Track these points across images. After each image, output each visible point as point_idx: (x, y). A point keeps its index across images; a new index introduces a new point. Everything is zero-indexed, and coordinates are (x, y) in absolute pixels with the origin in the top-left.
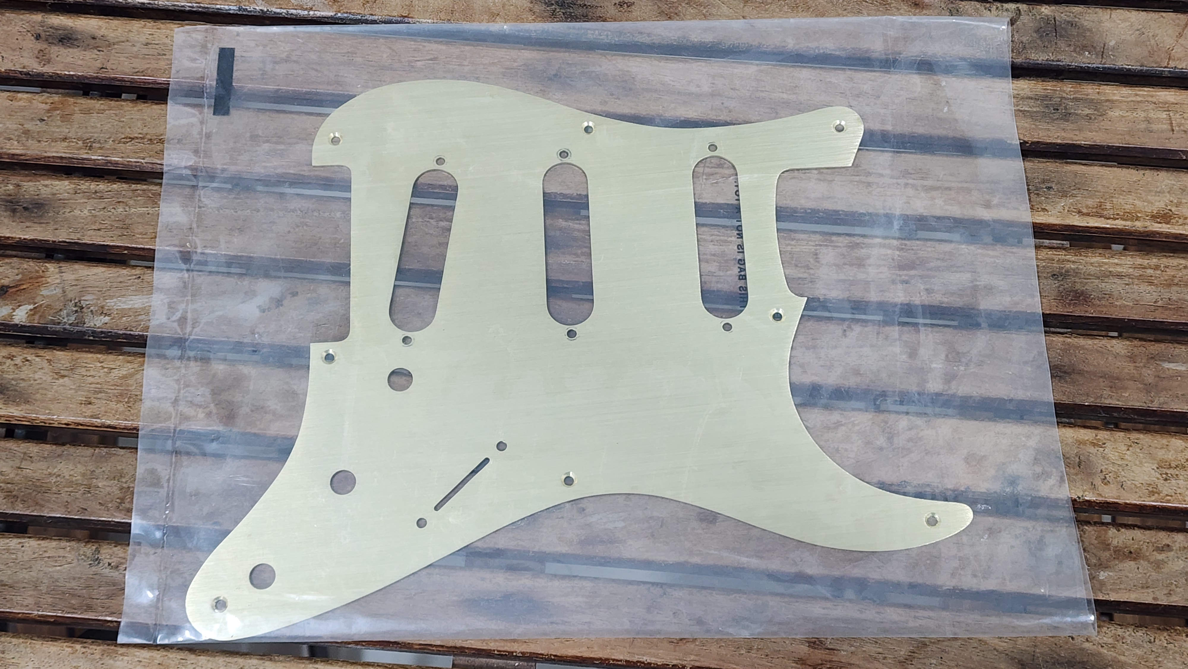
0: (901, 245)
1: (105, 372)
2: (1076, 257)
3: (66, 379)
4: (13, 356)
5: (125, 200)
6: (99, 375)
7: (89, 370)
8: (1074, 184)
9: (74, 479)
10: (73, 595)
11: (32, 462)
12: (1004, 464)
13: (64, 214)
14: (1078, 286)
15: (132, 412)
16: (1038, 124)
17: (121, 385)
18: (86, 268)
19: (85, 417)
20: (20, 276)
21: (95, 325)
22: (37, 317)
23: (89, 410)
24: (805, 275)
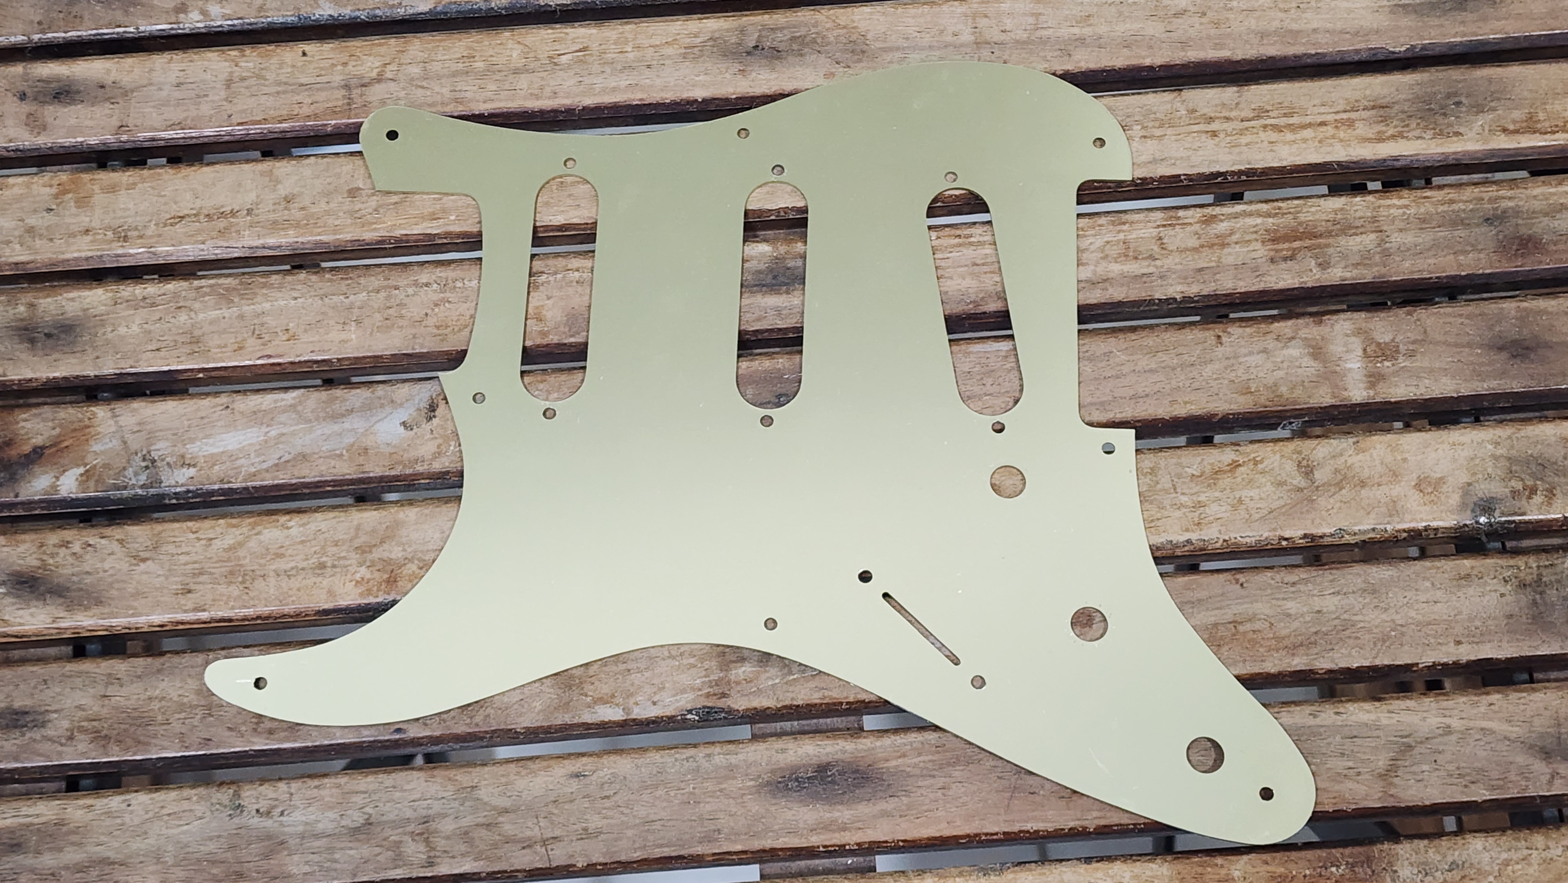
0: (1274, 209)
1: (203, 545)
2: (1512, 192)
3: (149, 563)
4: (68, 542)
5: (188, 304)
6: (194, 550)
7: (180, 546)
8: (1490, 93)
9: (185, 700)
10: (213, 863)
11: (122, 686)
12: (1469, 484)
13: (104, 334)
14: (1524, 231)
15: (251, 594)
16: (1426, 19)
17: (229, 560)
18: (150, 405)
19: (186, 611)
20: (58, 430)
21: (177, 482)
22: (92, 484)
23: (189, 602)
24: (1151, 270)
